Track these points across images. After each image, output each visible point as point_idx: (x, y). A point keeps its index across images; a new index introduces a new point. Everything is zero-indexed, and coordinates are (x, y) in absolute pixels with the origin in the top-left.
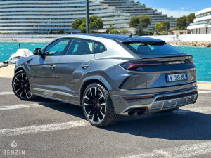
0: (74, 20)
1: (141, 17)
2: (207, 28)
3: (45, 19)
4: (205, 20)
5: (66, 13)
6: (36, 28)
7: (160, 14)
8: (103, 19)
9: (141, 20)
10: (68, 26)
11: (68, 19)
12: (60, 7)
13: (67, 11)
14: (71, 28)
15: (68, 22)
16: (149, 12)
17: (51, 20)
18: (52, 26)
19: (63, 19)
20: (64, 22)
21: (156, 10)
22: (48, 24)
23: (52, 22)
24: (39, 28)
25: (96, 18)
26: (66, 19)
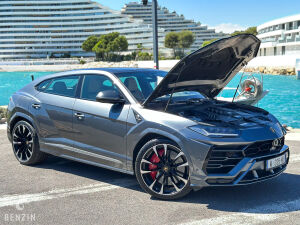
0: (85, 39)
1: (181, 33)
2: (275, 48)
3: (42, 37)
4: (273, 37)
5: (73, 29)
6: (30, 50)
7: (205, 28)
8: (127, 37)
9: (180, 38)
10: (76, 47)
11: (76, 36)
12: (64, 21)
13: (74, 26)
14: (81, 50)
15: (76, 42)
16: (190, 26)
17: (50, 39)
18: (53, 47)
19: (69, 37)
20: (70, 42)
21: (199, 24)
22: (47, 45)
23: (53, 42)
24: (33, 50)
25: (117, 35)
26: (72, 37)
